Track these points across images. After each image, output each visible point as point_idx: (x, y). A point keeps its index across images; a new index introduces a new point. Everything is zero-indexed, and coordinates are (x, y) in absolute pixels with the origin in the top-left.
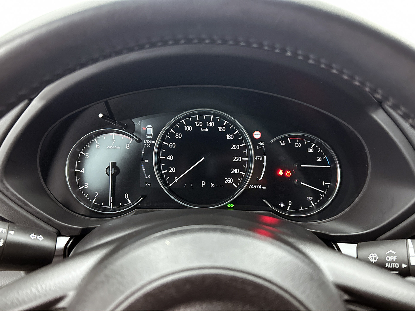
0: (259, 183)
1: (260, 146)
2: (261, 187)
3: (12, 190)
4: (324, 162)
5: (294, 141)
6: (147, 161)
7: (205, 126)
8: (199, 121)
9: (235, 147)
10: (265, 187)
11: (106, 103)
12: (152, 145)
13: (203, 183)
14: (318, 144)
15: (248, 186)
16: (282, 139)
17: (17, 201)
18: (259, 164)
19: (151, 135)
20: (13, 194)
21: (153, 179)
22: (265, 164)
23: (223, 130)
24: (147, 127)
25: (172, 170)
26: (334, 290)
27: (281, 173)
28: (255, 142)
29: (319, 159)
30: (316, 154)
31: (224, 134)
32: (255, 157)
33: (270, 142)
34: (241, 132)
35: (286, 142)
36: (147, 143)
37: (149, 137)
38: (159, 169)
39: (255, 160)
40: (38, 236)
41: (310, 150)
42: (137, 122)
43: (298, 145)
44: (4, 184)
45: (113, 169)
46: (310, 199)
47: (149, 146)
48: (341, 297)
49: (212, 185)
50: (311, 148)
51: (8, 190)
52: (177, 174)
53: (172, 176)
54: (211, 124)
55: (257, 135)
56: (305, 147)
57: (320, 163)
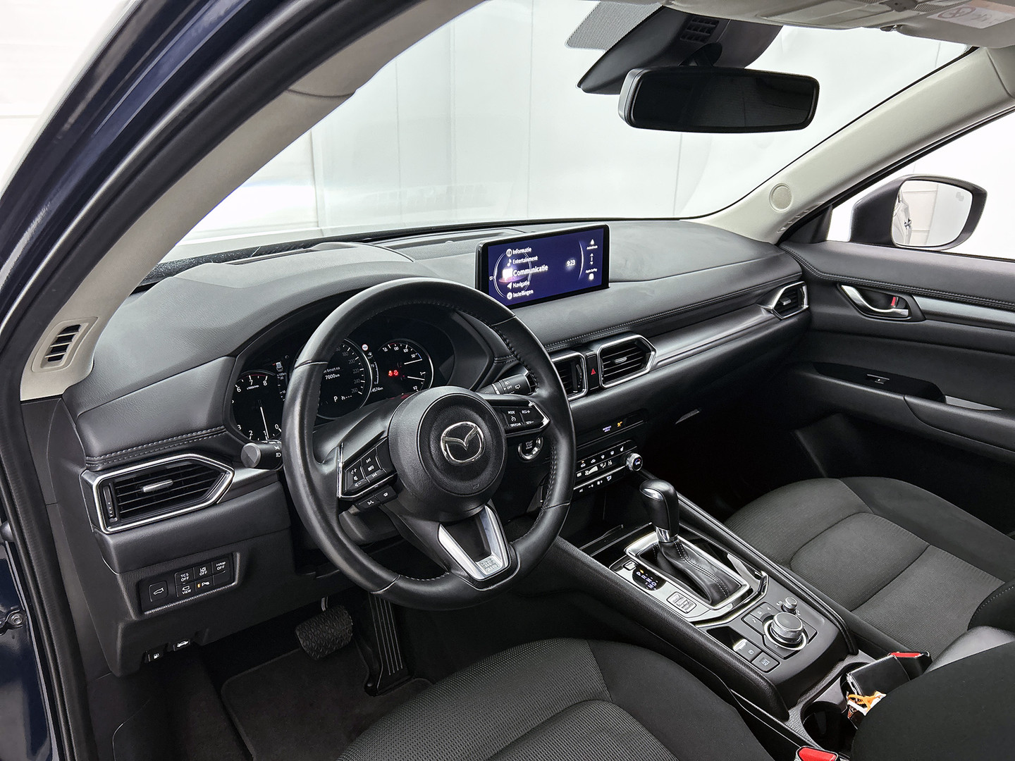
0: (377, 386)
1: (369, 356)
2: (379, 389)
4: (417, 358)
5: (393, 346)
9: (352, 361)
10: (382, 388)
13: (336, 398)
14: (410, 344)
16: (384, 346)
22: (377, 370)
23: (338, 349)
27: (390, 373)
28: (366, 353)
29: (413, 356)
30: (410, 353)
31: (340, 353)
32: (371, 366)
33: (376, 351)
34: (353, 348)
35: (388, 348)
36: (280, 376)
37: (280, 370)
39: (371, 368)
41: (406, 351)
43: (397, 349)
46: (415, 388)
47: (282, 378)
49: (343, 398)
50: (406, 349)
55: (365, 347)
56: (402, 349)
57: (414, 359)
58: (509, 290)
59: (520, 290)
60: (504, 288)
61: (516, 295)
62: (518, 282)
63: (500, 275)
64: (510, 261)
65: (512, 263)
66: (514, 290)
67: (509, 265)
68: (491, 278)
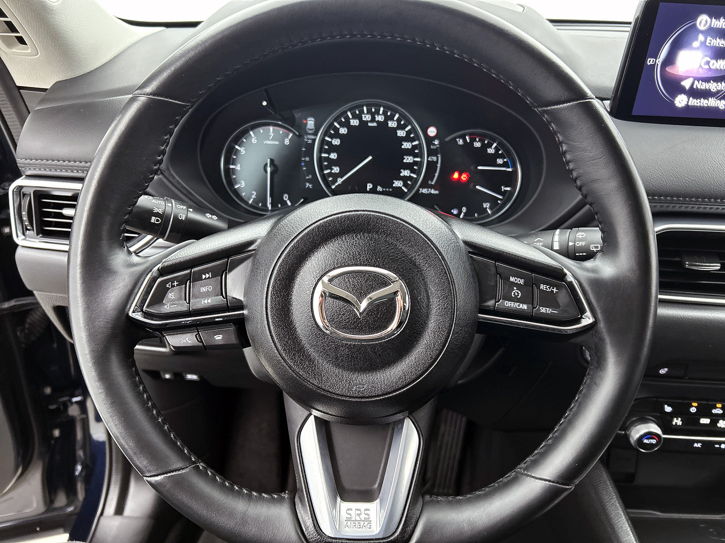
0: (431, 187)
1: (434, 145)
2: (433, 191)
3: (177, 177)
4: (505, 165)
5: (473, 140)
6: (307, 159)
7: (373, 120)
8: (367, 113)
9: (407, 145)
10: (437, 192)
11: (266, 90)
12: (314, 140)
13: (369, 186)
14: (499, 143)
15: (418, 190)
16: (460, 137)
17: (182, 190)
18: (431, 166)
19: (312, 130)
20: (179, 183)
21: (314, 180)
22: (439, 165)
23: (393, 125)
24: (308, 120)
25: (336, 170)
26: (462, 244)
27: (456, 176)
28: (429, 140)
29: (500, 161)
30: (496, 155)
31: (394, 130)
32: (428, 157)
33: (446, 140)
34: (413, 128)
35: (465, 140)
36: (308, 139)
37: (310, 132)
38: (321, 169)
39: (428, 161)
40: (213, 216)
41: (491, 151)
42: (297, 115)
43: (477, 145)
44: (170, 171)
45: (272, 166)
46: (486, 205)
47: (310, 141)
48: (466, 249)
49: (379, 189)
50: (491, 149)
51: (174, 178)
52: (341, 175)
53: (336, 176)
54: (380, 118)
55: (432, 131)
56: (485, 147)
57: (500, 166)
58: (682, 90)
59: (706, 94)
60: (674, 86)
61: (694, 102)
62: (707, 80)
63: (670, 60)
64: (701, 37)
65: (703, 44)
66: (694, 93)
67: (696, 44)
68: (650, 61)
